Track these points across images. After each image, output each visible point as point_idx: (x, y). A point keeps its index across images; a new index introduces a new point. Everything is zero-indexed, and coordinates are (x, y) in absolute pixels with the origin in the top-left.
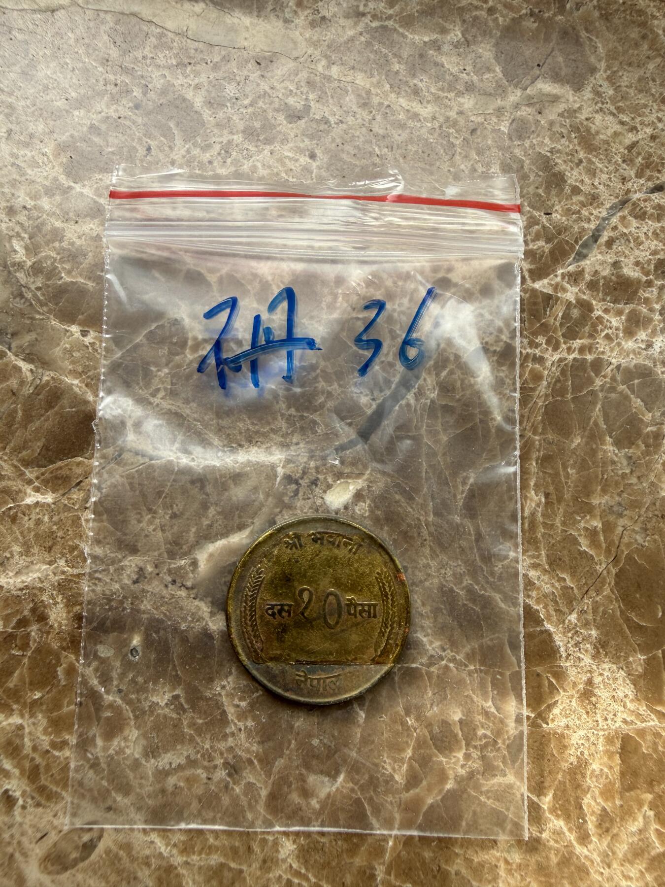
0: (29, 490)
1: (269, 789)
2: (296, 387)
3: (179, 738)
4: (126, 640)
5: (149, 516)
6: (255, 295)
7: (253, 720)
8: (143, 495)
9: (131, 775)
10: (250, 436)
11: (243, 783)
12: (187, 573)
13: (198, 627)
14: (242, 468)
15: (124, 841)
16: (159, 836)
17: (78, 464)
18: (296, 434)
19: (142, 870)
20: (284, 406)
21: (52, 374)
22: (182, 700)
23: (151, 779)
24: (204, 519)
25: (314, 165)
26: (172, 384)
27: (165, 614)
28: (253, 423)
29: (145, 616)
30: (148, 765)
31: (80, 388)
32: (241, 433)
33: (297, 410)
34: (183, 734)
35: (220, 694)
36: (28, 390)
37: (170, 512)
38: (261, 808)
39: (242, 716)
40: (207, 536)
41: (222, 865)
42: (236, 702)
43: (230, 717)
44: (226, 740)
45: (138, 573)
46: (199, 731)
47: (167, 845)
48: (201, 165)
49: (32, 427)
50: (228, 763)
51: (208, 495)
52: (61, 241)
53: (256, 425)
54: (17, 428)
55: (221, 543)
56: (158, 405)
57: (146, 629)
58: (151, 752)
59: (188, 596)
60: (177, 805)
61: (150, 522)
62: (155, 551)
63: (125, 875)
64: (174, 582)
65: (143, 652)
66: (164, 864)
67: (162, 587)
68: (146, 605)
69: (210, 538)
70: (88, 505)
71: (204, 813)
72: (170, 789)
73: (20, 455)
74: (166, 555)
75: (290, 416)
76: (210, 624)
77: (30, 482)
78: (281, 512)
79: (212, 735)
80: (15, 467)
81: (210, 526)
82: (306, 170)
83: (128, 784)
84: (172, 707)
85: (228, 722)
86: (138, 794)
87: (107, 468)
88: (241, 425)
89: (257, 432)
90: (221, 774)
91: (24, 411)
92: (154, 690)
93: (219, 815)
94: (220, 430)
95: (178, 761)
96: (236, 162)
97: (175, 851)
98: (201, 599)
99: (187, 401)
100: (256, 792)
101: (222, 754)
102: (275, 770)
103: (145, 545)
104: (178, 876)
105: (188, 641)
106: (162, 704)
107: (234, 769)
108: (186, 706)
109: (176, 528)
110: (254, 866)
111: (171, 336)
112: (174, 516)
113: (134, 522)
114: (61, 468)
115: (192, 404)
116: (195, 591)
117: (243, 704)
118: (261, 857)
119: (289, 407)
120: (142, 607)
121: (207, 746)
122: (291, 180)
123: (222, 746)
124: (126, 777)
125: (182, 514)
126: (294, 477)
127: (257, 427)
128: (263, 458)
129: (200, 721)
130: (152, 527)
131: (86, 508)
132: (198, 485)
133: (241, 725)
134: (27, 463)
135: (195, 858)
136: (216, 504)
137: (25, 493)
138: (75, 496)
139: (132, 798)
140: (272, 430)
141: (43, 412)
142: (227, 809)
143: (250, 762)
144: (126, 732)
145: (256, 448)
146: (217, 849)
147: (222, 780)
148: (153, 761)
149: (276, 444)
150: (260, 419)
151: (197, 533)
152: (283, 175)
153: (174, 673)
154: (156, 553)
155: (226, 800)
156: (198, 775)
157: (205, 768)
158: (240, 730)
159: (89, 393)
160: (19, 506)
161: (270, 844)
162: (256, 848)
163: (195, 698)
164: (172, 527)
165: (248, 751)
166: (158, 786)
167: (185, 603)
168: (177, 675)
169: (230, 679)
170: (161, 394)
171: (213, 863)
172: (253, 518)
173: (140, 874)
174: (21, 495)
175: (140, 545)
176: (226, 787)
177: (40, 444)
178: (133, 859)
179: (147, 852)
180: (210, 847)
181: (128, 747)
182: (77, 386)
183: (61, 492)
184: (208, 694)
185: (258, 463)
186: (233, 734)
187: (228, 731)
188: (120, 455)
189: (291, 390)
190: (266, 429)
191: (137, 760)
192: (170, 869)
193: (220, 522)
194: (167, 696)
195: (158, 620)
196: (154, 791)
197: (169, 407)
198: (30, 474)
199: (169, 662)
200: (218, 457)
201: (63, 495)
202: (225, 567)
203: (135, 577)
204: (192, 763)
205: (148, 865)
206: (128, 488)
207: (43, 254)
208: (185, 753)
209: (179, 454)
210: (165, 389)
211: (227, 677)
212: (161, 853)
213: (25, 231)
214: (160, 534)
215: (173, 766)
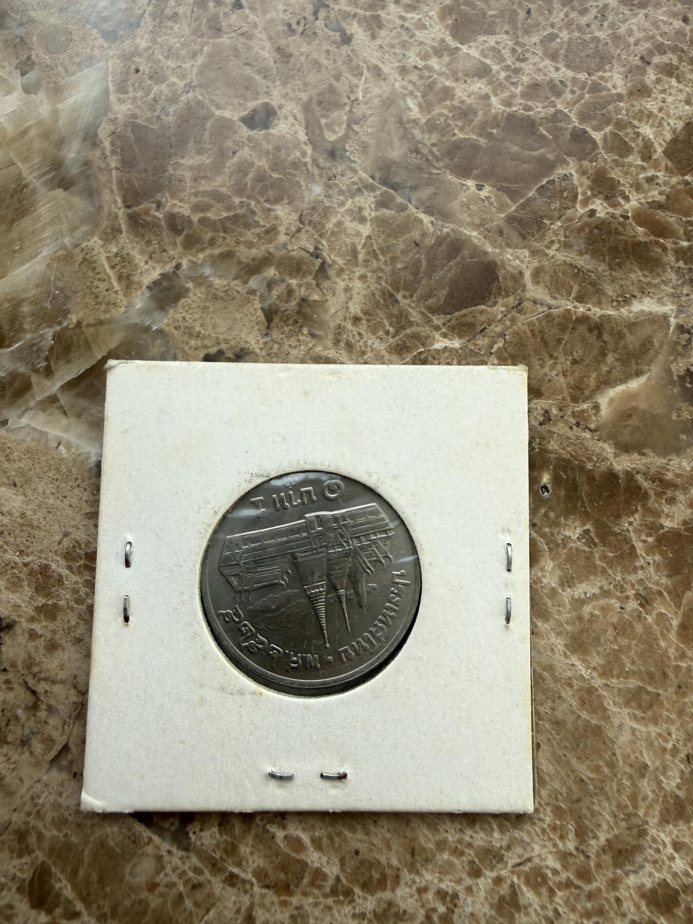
0: (437, 336)
1: (680, 619)
2: (684, 240)
3: (590, 570)
4: (536, 477)
5: (551, 362)
6: (638, 152)
7: (661, 555)
8: (545, 342)
9: (549, 603)
10: (643, 288)
11: (655, 613)
12: (590, 416)
13: (603, 467)
14: (637, 318)
15: (547, 662)
16: (579, 659)
17: (482, 312)
18: (686, 286)
19: (565, 689)
20: (673, 259)
21: (452, 226)
22: (593, 535)
23: (568, 607)
24: (602, 366)
25: (688, 28)
26: (566, 236)
27: (572, 455)
28: (644, 275)
29: (553, 456)
30: (564, 594)
31: (479, 239)
32: (633, 284)
33: (686, 263)
34: (595, 566)
35: (628, 530)
36: (430, 241)
37: (571, 358)
38: (673, 636)
39: (650, 550)
40: (606, 382)
41: (640, 688)
42: (643, 537)
43: (639, 552)
44: (636, 573)
45: (544, 415)
46: (611, 564)
47: (587, 668)
48: (579, 28)
49: (438, 275)
50: (640, 595)
51: (605, 342)
52: (452, 100)
53: (647, 276)
54: (422, 278)
55: (620, 388)
56: (553, 257)
57: (555, 468)
58: (567, 581)
59: (593, 439)
60: (594, 632)
61: (552, 368)
62: (558, 394)
63: (550, 694)
64: (578, 424)
65: (553, 488)
66: (586, 686)
67: (567, 429)
68: (553, 445)
69: (609, 384)
70: (493, 351)
71: (620, 640)
72: (586, 616)
73: (427, 303)
74: (569, 399)
75: (679, 268)
76: (614, 464)
77: (437, 328)
78: (675, 360)
79: (623, 567)
80: (423, 314)
81: (609, 372)
82: (680, 33)
83: (546, 610)
84: (584, 540)
85: (637, 556)
86: (556, 620)
87: (509, 316)
88: (633, 276)
89: (649, 284)
90: (633, 605)
91: (428, 261)
92: (565, 525)
93: (634, 642)
94: (613, 281)
95: (593, 591)
96: (612, 26)
97: (595, 674)
98: (605, 441)
99: (580, 253)
100: (667, 623)
101: (633, 585)
102: (684, 602)
103: (549, 389)
104: (599, 696)
105: (594, 479)
106: (574, 538)
107: (645, 601)
108: (596, 540)
109: (577, 374)
110: (670, 690)
111: (562, 192)
112: (575, 362)
113: (538, 367)
114: (465, 315)
115: (585, 256)
116: (598, 433)
117: (650, 540)
118: (676, 682)
119: (677, 260)
120: (550, 448)
121: (619, 578)
122: (666, 43)
123: (632, 578)
124: (544, 604)
125: (582, 360)
126: (686, 326)
127: (648, 279)
128: (656, 309)
129: (611, 555)
130: (554, 373)
131: (491, 353)
132: (595, 332)
133: (649, 559)
134: (435, 310)
135: (614, 680)
136: (614, 352)
137: (434, 339)
138: (480, 342)
139: (552, 623)
140: (663, 281)
141: (445, 261)
142: (641, 636)
143: (660, 593)
144: (542, 563)
145: (648, 299)
146: (634, 673)
147: (635, 610)
148: (569, 590)
149: (667, 295)
150: (651, 271)
151: (597, 378)
152: (659, 38)
153: (583, 509)
154: (560, 397)
155: (639, 628)
156: (612, 605)
157: (618, 598)
158: (649, 564)
159: (488, 245)
160: (429, 351)
161: (684, 671)
162: (671, 675)
163: (604, 534)
164: (573, 372)
165: (657, 583)
166: (575, 614)
167: (589, 444)
168: (586, 511)
169: (636, 516)
170: (556, 246)
171: (631, 686)
172: (649, 365)
173: (563, 694)
174: (430, 340)
175: (543, 389)
176: (639, 616)
177: (444, 292)
178: (556, 680)
179: (569, 674)
180: (627, 672)
181: (544, 577)
182: (476, 237)
183: (467, 338)
184: (616, 529)
185: (651, 313)
186: (642, 568)
187: (637, 564)
188: (519, 304)
189: (678, 243)
190: (656, 281)
191: (553, 589)
192: (591, 690)
193: (618, 369)
194: (579, 531)
195: (565, 460)
196: (571, 618)
197: (564, 258)
198: (437, 320)
199: (577, 499)
200: (613, 307)
201: (469, 341)
202: (624, 412)
203: (541, 419)
204: (605, 593)
205: (570, 685)
206: (530, 334)
207: (436, 112)
208: (599, 584)
209: (576, 304)
210: (559, 241)
211: (633, 514)
212: (582, 675)
213: (418, 89)
214: (562, 379)
215: (588, 595)
